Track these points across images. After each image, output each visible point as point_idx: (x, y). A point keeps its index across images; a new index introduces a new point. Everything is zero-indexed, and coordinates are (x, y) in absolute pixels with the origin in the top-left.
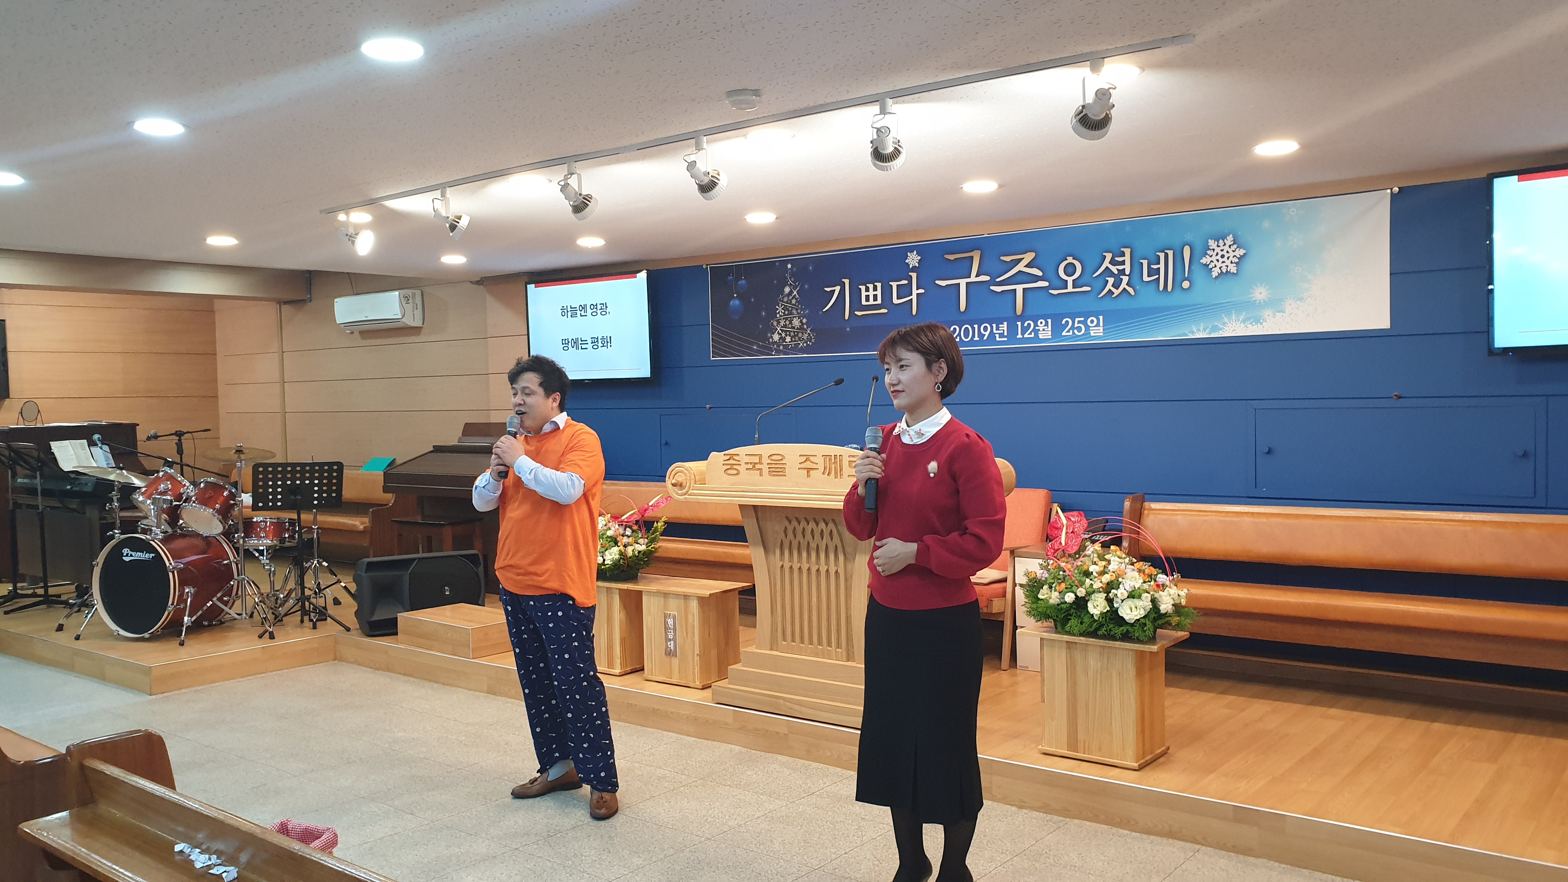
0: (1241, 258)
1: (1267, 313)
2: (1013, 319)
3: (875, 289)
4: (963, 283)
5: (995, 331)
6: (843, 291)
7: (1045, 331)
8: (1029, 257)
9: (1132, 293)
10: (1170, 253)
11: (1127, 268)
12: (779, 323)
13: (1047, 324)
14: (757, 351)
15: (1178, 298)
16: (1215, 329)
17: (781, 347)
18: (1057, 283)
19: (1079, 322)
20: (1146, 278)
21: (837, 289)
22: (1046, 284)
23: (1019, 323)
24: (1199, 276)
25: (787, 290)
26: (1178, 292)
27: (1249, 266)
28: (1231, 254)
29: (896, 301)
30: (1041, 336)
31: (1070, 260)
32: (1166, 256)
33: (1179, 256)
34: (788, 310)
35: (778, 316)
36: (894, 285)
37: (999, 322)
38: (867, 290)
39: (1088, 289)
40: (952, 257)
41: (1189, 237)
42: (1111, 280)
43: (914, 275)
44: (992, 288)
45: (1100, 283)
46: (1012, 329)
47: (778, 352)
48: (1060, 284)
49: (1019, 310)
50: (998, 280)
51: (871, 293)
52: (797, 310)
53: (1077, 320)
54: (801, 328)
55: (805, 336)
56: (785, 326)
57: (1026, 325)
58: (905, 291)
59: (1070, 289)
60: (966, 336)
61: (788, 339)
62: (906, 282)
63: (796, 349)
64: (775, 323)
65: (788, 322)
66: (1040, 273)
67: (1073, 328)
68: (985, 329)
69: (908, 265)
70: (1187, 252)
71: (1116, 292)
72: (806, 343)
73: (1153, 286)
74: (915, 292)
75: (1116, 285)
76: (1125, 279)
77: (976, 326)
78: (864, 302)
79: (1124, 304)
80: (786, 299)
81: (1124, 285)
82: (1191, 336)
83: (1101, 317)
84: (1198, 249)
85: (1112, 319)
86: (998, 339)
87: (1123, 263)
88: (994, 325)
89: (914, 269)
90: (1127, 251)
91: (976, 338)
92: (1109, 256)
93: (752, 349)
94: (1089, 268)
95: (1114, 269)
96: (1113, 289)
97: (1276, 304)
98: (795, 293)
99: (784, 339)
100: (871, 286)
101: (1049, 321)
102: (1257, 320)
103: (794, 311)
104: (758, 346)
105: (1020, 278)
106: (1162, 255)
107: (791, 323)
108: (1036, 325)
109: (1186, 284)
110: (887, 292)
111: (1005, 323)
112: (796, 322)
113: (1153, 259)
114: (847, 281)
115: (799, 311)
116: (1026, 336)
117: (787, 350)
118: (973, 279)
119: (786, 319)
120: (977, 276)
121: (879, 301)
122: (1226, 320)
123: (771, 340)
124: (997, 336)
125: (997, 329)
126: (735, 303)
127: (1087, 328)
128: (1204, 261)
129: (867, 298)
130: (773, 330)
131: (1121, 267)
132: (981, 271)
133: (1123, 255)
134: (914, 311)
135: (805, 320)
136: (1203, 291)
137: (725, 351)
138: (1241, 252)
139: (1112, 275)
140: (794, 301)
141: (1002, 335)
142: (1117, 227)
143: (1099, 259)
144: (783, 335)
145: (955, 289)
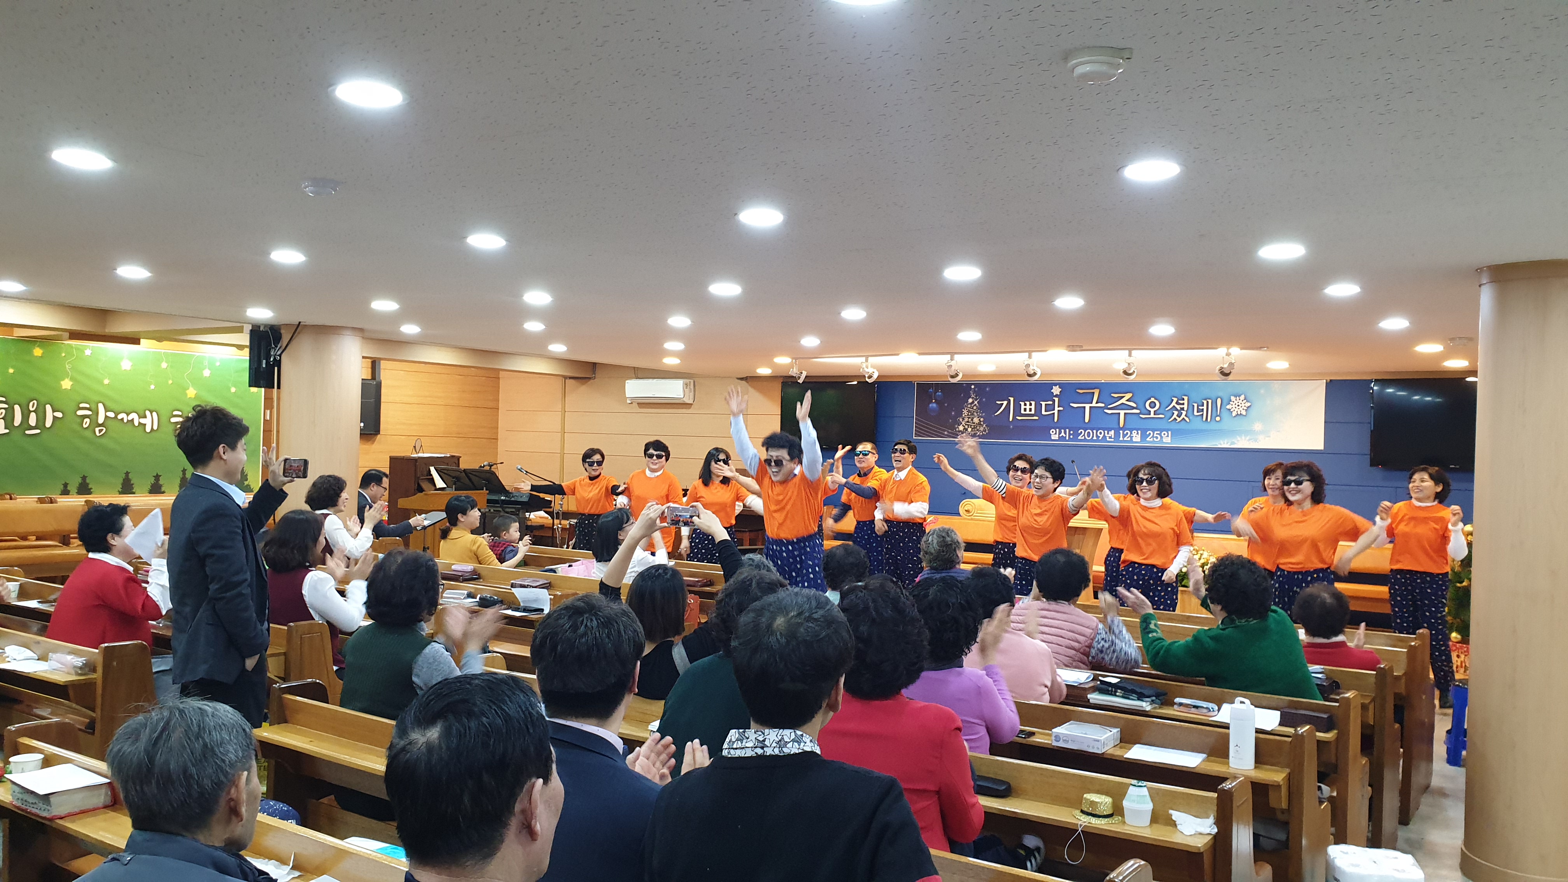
0: (1248, 407)
1: (1261, 437)
2: (1117, 430)
3: (1031, 405)
4: (1087, 406)
5: (1106, 435)
6: (1009, 404)
7: (1137, 437)
8: (1128, 396)
9: (1188, 420)
10: (1210, 401)
11: (1185, 407)
12: (963, 419)
13: (1138, 434)
14: (946, 435)
15: (1213, 426)
16: (1233, 443)
18: (1144, 411)
19: (1157, 434)
20: (1196, 413)
21: (1005, 403)
22: (1138, 411)
23: (1121, 432)
24: (1225, 414)
25: (970, 400)
26: (1213, 422)
27: (1253, 412)
28: (1243, 405)
29: (1044, 413)
30: (1134, 440)
31: (1153, 399)
32: (1208, 402)
33: (1214, 403)
34: (971, 413)
35: (963, 415)
36: (1043, 404)
37: (1109, 430)
38: (1025, 405)
39: (1163, 416)
40: (1081, 391)
41: (1220, 394)
42: (1176, 413)
43: (1056, 399)
44: (1105, 411)
45: (1170, 414)
46: (1117, 435)
48: (1147, 412)
49: (1121, 425)
50: (1109, 407)
51: (1028, 407)
53: (1156, 432)
54: (979, 424)
55: (982, 429)
56: (968, 422)
57: (1125, 433)
58: (1048, 408)
59: (1152, 415)
60: (1089, 436)
61: (970, 429)
62: (1051, 403)
64: (961, 420)
65: (970, 420)
66: (1134, 405)
67: (1153, 437)
68: (1101, 433)
69: (1053, 393)
70: (1219, 401)
71: (1179, 419)
72: (983, 432)
73: (1200, 417)
74: (1057, 409)
75: (1179, 416)
76: (1184, 413)
77: (1095, 431)
78: (1023, 412)
79: (1183, 426)
80: (969, 406)
81: (1183, 416)
82: (1219, 446)
83: (1170, 432)
84: (1225, 400)
85: (1176, 433)
86: (1108, 439)
87: (1183, 404)
88: (1106, 432)
89: (1056, 396)
90: (1186, 398)
91: (1095, 438)
92: (1175, 400)
93: (944, 434)
94: (1163, 406)
95: (1178, 407)
96: (1177, 418)
97: (1265, 433)
98: (976, 402)
99: (967, 430)
100: (1028, 403)
101: (1139, 432)
102: (1255, 441)
103: (975, 414)
104: (948, 432)
105: (1123, 407)
106: (1205, 402)
107: (972, 420)
108: (1131, 433)
109: (1218, 419)
110: (1038, 407)
111: (1113, 431)
112: (976, 420)
113: (1200, 404)
114: (1012, 399)
115: (978, 414)
116: (1125, 439)
118: (1094, 404)
119: (969, 418)
120: (1097, 403)
121: (1033, 412)
122: (1239, 439)
125: (1108, 434)
126: (933, 405)
127: (1162, 437)
128: (1228, 407)
129: (1025, 410)
130: (960, 424)
131: (1182, 406)
132: (1099, 401)
133: (1183, 399)
134: (1056, 420)
135: (982, 419)
136: (1227, 423)
137: (924, 434)
138: (1248, 404)
139: (1177, 410)
140: (975, 408)
141: (1110, 438)
142: (1181, 385)
143: (1170, 400)
144: (966, 427)
145: (1082, 410)
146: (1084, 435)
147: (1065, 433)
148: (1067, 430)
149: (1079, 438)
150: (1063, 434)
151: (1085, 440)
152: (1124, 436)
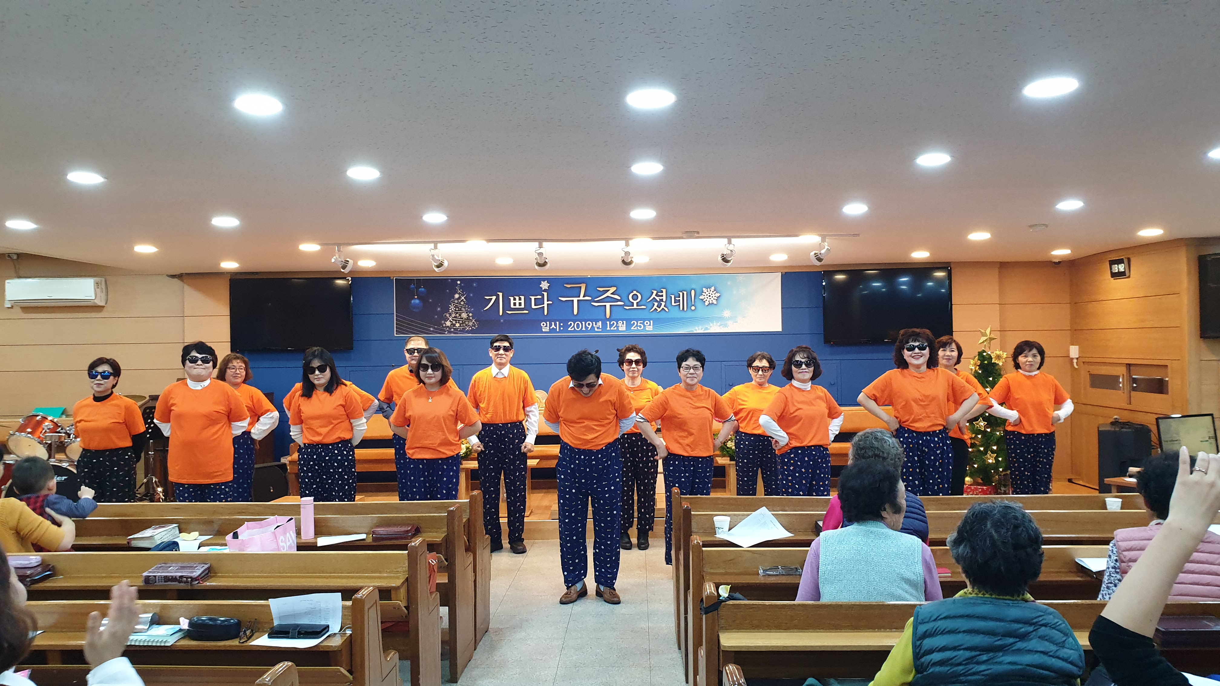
0: (718, 297)
1: (729, 323)
2: (604, 320)
3: (520, 299)
4: (575, 300)
5: (594, 326)
6: (497, 299)
7: (622, 327)
8: (613, 289)
9: (667, 310)
10: (685, 293)
11: (664, 298)
12: (450, 315)
13: (623, 323)
14: (433, 331)
15: (689, 314)
16: (706, 329)
17: (452, 330)
19: (640, 323)
20: (673, 304)
21: (494, 298)
22: (622, 303)
23: (608, 322)
24: (699, 304)
25: (457, 296)
26: (689, 312)
27: (722, 301)
28: (714, 295)
29: (533, 307)
30: (620, 329)
31: (635, 292)
32: (683, 293)
33: (689, 295)
34: (458, 308)
35: (450, 311)
36: (533, 298)
37: (597, 321)
38: (515, 299)
39: (645, 307)
40: (569, 286)
41: (693, 286)
42: (656, 304)
43: (545, 294)
44: (592, 303)
45: (650, 305)
46: (604, 325)
47: (450, 332)
48: (630, 304)
49: (608, 316)
50: (596, 300)
51: (517, 302)
52: (465, 308)
53: (639, 322)
54: (468, 319)
55: (471, 324)
56: (456, 317)
57: (612, 323)
58: (539, 302)
59: (635, 307)
60: (578, 327)
61: (458, 325)
62: (540, 297)
63: (463, 331)
64: (448, 315)
65: (458, 315)
66: (619, 298)
67: (637, 326)
68: (589, 324)
69: (541, 288)
70: (693, 292)
71: (659, 310)
72: (471, 327)
73: (677, 307)
74: (546, 302)
75: (659, 306)
76: (663, 304)
77: (583, 323)
78: (512, 306)
79: (663, 315)
80: (456, 302)
81: (662, 306)
82: (695, 332)
83: (651, 321)
84: (698, 292)
85: (657, 322)
86: (596, 329)
87: (662, 296)
88: (594, 323)
89: (545, 290)
90: (664, 291)
91: (584, 329)
92: (655, 292)
93: (430, 331)
94: (645, 298)
95: (658, 298)
96: (657, 308)
97: (733, 318)
98: (463, 298)
99: (454, 325)
100: (517, 298)
101: (625, 322)
102: (726, 326)
103: (463, 309)
104: (435, 328)
105: (610, 299)
106: (681, 294)
107: (460, 315)
108: (617, 323)
109: (693, 308)
110: (528, 302)
111: (600, 322)
112: (464, 315)
113: (677, 295)
114: (501, 294)
115: (467, 309)
116: (612, 329)
117: (456, 331)
118: (581, 298)
119: (457, 313)
120: (584, 297)
121: (523, 306)
122: (711, 325)
123: (444, 325)
124: (596, 328)
125: (596, 325)
126: (416, 301)
127: (644, 326)
128: (701, 297)
129: (515, 304)
130: (446, 319)
131: (661, 298)
132: (586, 294)
133: (662, 292)
134: (546, 313)
135: (471, 315)
136: (701, 310)
138: (718, 295)
139: (657, 301)
140: (462, 303)
141: (598, 328)
142: (659, 278)
143: (650, 293)
144: (454, 322)
145: (570, 303)
146: (574, 326)
147: (555, 325)
148: (558, 323)
149: (569, 329)
150: (553, 326)
151: (575, 331)
152: (611, 326)
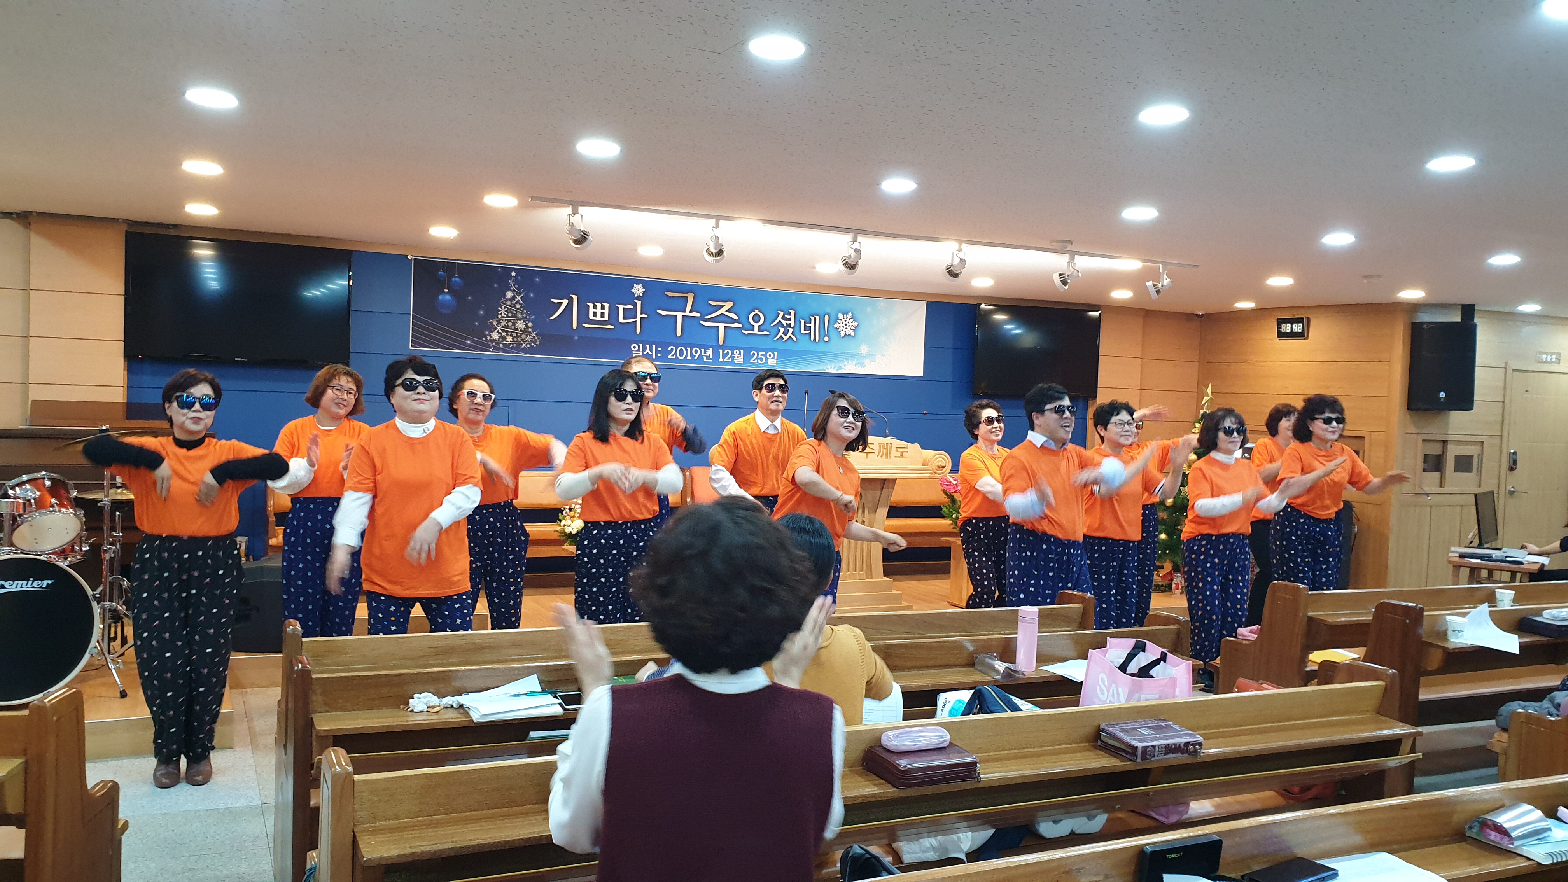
0: (856, 327)
1: (867, 361)
2: (716, 347)
3: (603, 307)
4: (679, 315)
5: (703, 354)
6: (570, 306)
7: (739, 359)
8: (729, 305)
9: (795, 340)
10: (817, 318)
11: (792, 323)
12: (499, 322)
13: (740, 354)
14: (469, 346)
15: (821, 347)
16: (840, 368)
17: (501, 346)
18: (748, 326)
19: (762, 355)
20: (803, 332)
21: (565, 302)
22: (740, 326)
23: (721, 351)
24: (833, 333)
25: (509, 294)
26: (822, 343)
27: (861, 332)
28: (851, 324)
29: (621, 320)
30: (735, 362)
31: (757, 312)
32: (815, 318)
33: (822, 320)
34: (512, 313)
35: (500, 316)
36: (621, 307)
37: (706, 348)
38: (595, 307)
39: (768, 333)
40: (671, 294)
41: (828, 310)
42: (782, 330)
43: (639, 303)
44: (702, 322)
45: (774, 331)
46: (716, 354)
47: (497, 349)
48: (750, 327)
49: (721, 342)
50: (706, 317)
51: (599, 311)
52: (522, 314)
53: (760, 353)
54: (526, 331)
55: (529, 338)
56: (507, 327)
57: (726, 352)
58: (628, 314)
59: (756, 331)
60: (681, 355)
61: (509, 339)
62: (632, 307)
63: (517, 349)
64: (495, 323)
65: (510, 324)
66: (736, 318)
67: (757, 358)
68: (696, 351)
69: (634, 293)
70: (827, 318)
71: (786, 338)
72: (530, 344)
73: (807, 337)
74: (639, 315)
75: (785, 333)
76: (791, 330)
77: (689, 349)
78: (591, 317)
79: (790, 346)
80: (508, 303)
81: (790, 334)
82: (827, 371)
83: (776, 353)
84: (833, 318)
85: (783, 354)
86: (705, 360)
87: (790, 319)
88: (703, 350)
89: (638, 298)
90: (793, 312)
91: (689, 358)
92: (782, 314)
93: (465, 344)
94: (769, 320)
95: (784, 322)
96: (783, 336)
97: (871, 356)
98: (519, 298)
99: (504, 339)
100: (599, 305)
101: (742, 351)
102: (862, 365)
103: (519, 315)
104: (473, 341)
105: (724, 318)
106: (813, 318)
107: (514, 324)
108: (733, 353)
109: (826, 339)
110: (613, 312)
111: (711, 349)
112: (520, 325)
113: (808, 320)
114: (575, 298)
115: (525, 315)
116: (725, 360)
117: (507, 348)
118: (687, 313)
119: (509, 321)
120: (690, 312)
121: (606, 318)
122: (846, 363)
123: (489, 338)
124: (705, 358)
125: (705, 353)
126: (446, 297)
127: (767, 359)
128: (836, 325)
129: (595, 314)
130: (492, 329)
131: (788, 322)
132: (693, 309)
133: (790, 314)
134: (638, 331)
135: (530, 324)
136: (836, 344)
137: (432, 343)
138: (855, 324)
139: (783, 326)
140: (518, 306)
141: (708, 358)
142: (787, 295)
143: (776, 315)
144: (504, 334)
145: (672, 320)
146: (676, 353)
147: (651, 350)
148: (654, 346)
149: (670, 357)
150: (648, 350)
151: (677, 360)
152: (724, 356)
